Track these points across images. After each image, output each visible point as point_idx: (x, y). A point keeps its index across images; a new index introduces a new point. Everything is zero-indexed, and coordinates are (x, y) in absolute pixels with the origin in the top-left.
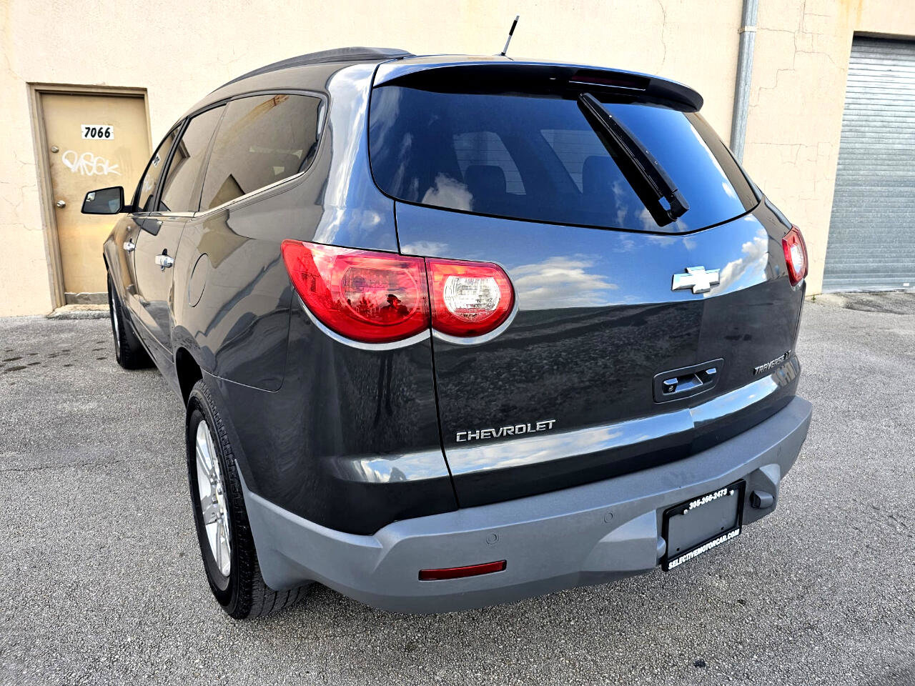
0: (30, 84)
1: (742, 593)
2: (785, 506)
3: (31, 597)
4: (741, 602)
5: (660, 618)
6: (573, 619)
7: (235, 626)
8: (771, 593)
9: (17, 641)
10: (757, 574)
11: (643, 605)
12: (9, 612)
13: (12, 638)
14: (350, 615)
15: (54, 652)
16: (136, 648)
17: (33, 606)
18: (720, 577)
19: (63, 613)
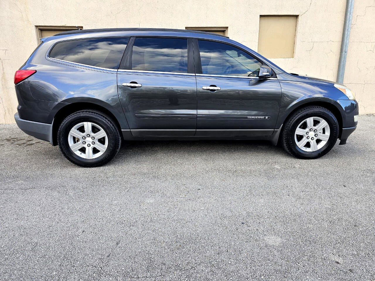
0: (36, 26)
1: (351, 266)
2: (371, 218)
3: (16, 249)
4: (350, 270)
5: (308, 277)
6: (263, 275)
7: (102, 269)
8: (366, 266)
9: (7, 271)
10: (358, 255)
11: (299, 270)
12: (6, 256)
13: (5, 269)
14: (155, 266)
15: (21, 278)
16: (57, 278)
17: (17, 254)
18: (339, 256)
19: (29, 258)
